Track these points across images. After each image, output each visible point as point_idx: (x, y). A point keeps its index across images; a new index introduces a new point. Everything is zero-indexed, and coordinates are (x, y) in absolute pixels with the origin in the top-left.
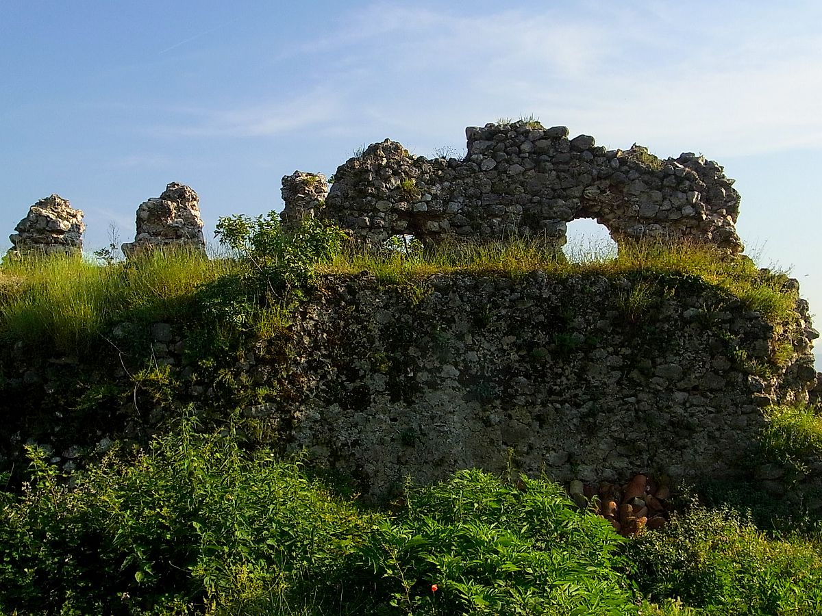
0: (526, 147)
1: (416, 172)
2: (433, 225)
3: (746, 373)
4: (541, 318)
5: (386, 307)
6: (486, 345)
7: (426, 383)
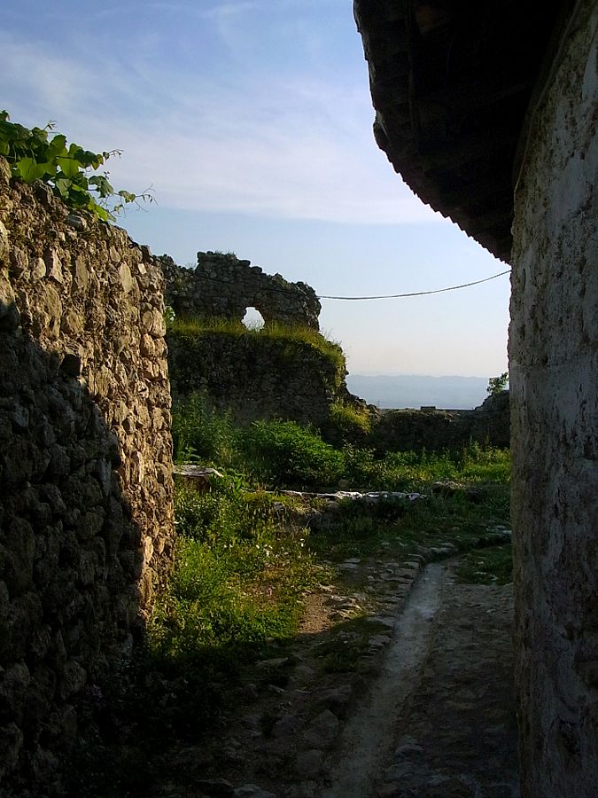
0: (231, 269)
1: (181, 275)
2: (186, 304)
3: (325, 389)
4: (244, 357)
5: (179, 347)
6: (220, 369)
7: (194, 386)
